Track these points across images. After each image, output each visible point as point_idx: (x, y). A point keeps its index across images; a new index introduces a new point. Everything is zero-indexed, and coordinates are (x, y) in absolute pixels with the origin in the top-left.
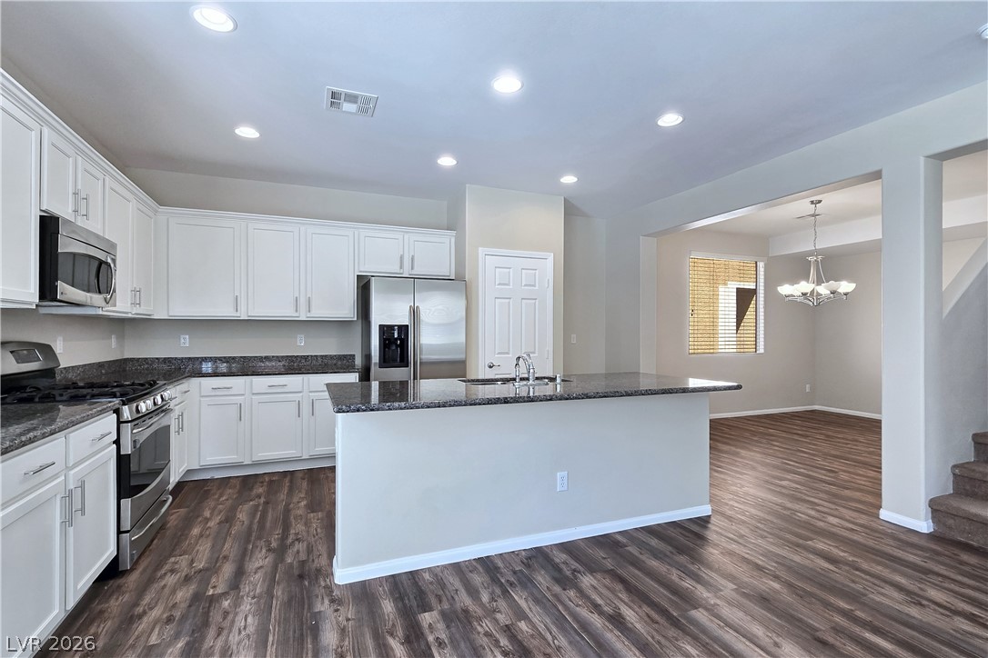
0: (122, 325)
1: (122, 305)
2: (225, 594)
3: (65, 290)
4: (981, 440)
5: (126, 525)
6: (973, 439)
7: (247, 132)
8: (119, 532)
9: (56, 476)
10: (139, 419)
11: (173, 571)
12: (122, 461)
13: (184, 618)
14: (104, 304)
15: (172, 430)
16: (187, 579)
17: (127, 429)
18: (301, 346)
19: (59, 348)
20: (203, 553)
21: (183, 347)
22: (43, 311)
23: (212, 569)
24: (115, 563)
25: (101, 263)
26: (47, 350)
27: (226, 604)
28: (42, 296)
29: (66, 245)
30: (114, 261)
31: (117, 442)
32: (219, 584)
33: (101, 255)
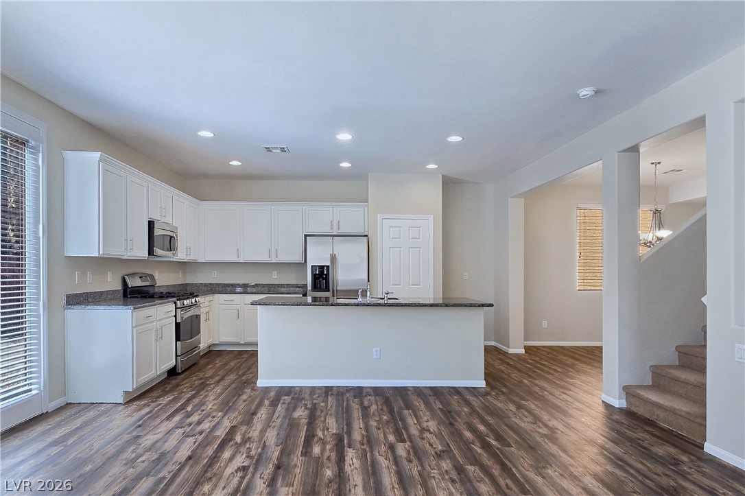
0: (183, 265)
1: (181, 255)
2: (212, 384)
3: (158, 251)
4: (682, 350)
5: (179, 353)
6: (676, 350)
7: (235, 163)
8: (176, 356)
9: (153, 322)
10: (184, 307)
11: (196, 376)
12: (177, 325)
13: (196, 387)
14: (172, 256)
15: (203, 318)
16: (201, 379)
17: (179, 311)
18: (274, 278)
19: (156, 276)
20: (210, 373)
21: (214, 278)
22: (150, 259)
23: (212, 377)
24: (174, 368)
25: (171, 237)
26: (152, 277)
27: (212, 386)
28: (149, 254)
29: (157, 232)
30: (177, 235)
31: (175, 316)
32: (212, 381)
33: (171, 234)
